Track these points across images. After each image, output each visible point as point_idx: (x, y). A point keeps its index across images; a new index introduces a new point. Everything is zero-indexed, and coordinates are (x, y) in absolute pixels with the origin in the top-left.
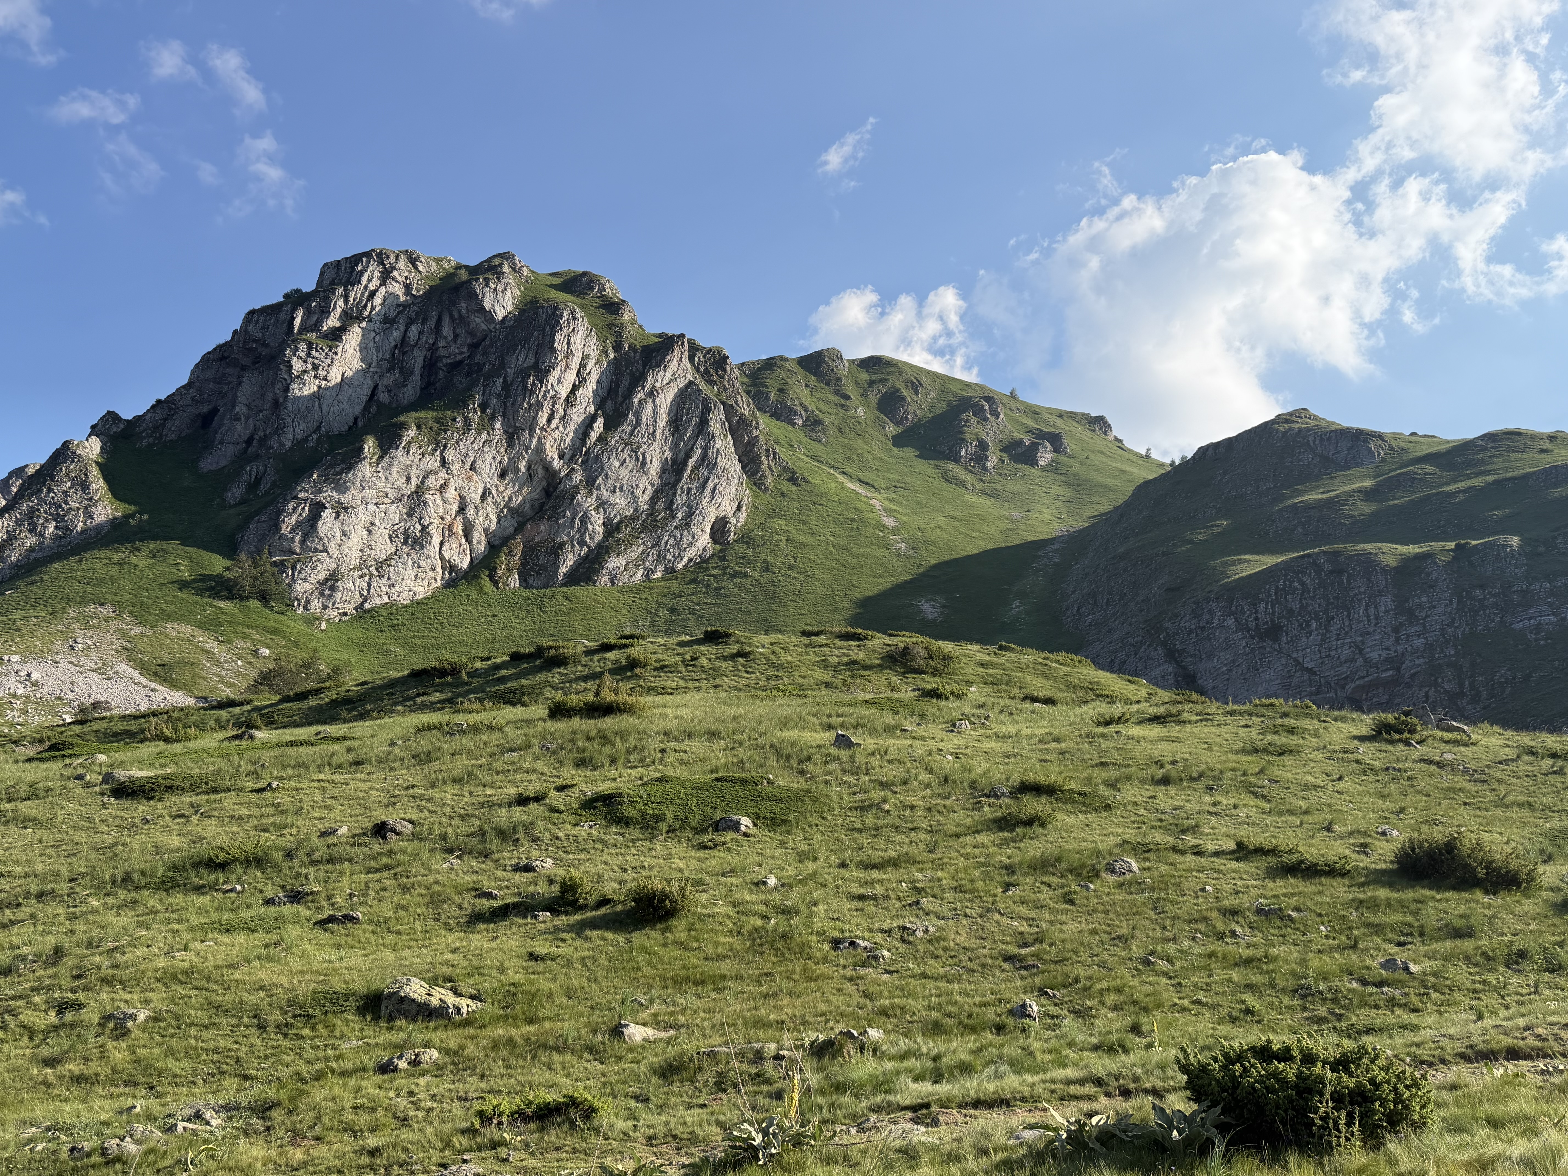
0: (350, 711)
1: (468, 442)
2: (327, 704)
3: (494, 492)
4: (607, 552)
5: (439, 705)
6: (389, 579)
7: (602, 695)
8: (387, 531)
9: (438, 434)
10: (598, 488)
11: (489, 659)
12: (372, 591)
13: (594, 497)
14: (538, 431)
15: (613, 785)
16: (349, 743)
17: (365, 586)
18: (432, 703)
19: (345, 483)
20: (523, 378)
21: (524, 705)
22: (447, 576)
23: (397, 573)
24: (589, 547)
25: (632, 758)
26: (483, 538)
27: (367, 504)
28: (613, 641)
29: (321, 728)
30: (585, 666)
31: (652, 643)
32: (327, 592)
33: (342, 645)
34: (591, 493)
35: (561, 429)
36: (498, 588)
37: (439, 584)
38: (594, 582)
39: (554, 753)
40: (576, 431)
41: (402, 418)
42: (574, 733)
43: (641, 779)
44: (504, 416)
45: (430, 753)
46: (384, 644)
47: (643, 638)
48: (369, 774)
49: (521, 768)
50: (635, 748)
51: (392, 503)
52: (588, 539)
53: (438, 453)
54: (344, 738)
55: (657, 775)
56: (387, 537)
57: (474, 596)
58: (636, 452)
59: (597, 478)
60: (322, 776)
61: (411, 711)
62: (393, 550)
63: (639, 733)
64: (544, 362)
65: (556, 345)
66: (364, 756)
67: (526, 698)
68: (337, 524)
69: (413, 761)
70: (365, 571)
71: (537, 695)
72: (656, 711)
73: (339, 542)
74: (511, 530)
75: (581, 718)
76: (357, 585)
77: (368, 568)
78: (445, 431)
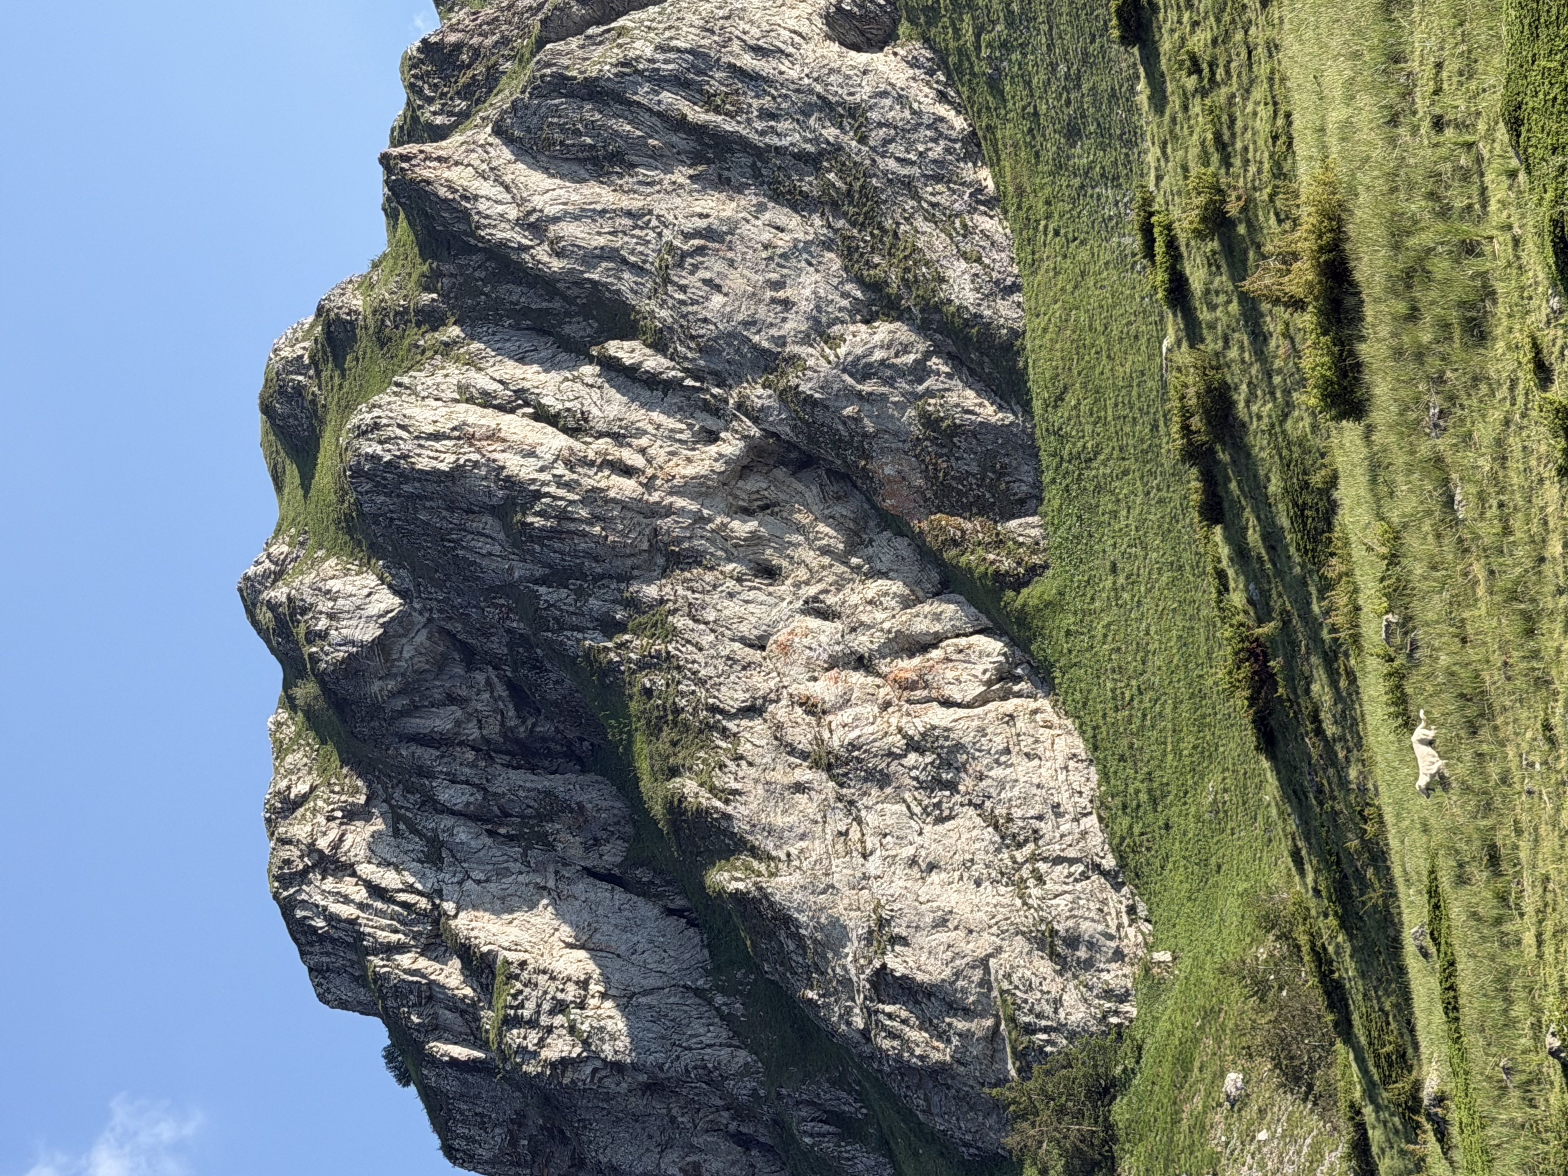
0: (1365, 886)
1: (700, 657)
2: (1351, 937)
3: (812, 590)
4: (937, 308)
5: (1343, 683)
6: (1040, 818)
7: (1299, 292)
8: (927, 829)
9: (687, 727)
10: (781, 341)
11: (1221, 575)
12: (1072, 853)
13: (803, 350)
14: (655, 497)
15: (1530, 245)
16: (1445, 882)
17: (1061, 870)
18: (1338, 698)
19: (819, 927)
20: (531, 539)
21: (1333, 481)
22: (1023, 686)
23: (1025, 799)
24: (927, 355)
25: (1459, 203)
26: (926, 608)
27: (865, 877)
28: (1161, 277)
29: (1410, 948)
30: (1226, 340)
31: (1159, 178)
32: (1082, 953)
33: (1207, 913)
34: (793, 360)
35: (644, 441)
36: (1046, 566)
37: (1044, 703)
38: (1016, 334)
39: (1452, 399)
40: (648, 406)
41: (658, 810)
42: (1398, 353)
43: (1513, 174)
44: (626, 578)
45: (1462, 696)
46: (1198, 818)
47: (1147, 202)
48: (1519, 832)
49: (1494, 477)
50: (1432, 196)
51: (859, 821)
52: (910, 358)
53: (731, 725)
54: (1433, 892)
55: (1502, 133)
56: (940, 828)
57: (1069, 621)
58: (684, 255)
59: (755, 347)
60: (1529, 938)
61: (1359, 745)
62: (971, 811)
63: (1394, 190)
64: (490, 494)
65: (443, 467)
66: (1477, 844)
67: (1317, 479)
68: (920, 939)
69: (1485, 733)
70: (1025, 872)
71: (1306, 451)
72: (1334, 150)
73: (961, 933)
74: (901, 544)
75: (1362, 339)
76: (1060, 888)
77: (1018, 866)
78: (677, 711)
